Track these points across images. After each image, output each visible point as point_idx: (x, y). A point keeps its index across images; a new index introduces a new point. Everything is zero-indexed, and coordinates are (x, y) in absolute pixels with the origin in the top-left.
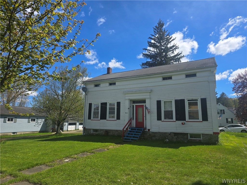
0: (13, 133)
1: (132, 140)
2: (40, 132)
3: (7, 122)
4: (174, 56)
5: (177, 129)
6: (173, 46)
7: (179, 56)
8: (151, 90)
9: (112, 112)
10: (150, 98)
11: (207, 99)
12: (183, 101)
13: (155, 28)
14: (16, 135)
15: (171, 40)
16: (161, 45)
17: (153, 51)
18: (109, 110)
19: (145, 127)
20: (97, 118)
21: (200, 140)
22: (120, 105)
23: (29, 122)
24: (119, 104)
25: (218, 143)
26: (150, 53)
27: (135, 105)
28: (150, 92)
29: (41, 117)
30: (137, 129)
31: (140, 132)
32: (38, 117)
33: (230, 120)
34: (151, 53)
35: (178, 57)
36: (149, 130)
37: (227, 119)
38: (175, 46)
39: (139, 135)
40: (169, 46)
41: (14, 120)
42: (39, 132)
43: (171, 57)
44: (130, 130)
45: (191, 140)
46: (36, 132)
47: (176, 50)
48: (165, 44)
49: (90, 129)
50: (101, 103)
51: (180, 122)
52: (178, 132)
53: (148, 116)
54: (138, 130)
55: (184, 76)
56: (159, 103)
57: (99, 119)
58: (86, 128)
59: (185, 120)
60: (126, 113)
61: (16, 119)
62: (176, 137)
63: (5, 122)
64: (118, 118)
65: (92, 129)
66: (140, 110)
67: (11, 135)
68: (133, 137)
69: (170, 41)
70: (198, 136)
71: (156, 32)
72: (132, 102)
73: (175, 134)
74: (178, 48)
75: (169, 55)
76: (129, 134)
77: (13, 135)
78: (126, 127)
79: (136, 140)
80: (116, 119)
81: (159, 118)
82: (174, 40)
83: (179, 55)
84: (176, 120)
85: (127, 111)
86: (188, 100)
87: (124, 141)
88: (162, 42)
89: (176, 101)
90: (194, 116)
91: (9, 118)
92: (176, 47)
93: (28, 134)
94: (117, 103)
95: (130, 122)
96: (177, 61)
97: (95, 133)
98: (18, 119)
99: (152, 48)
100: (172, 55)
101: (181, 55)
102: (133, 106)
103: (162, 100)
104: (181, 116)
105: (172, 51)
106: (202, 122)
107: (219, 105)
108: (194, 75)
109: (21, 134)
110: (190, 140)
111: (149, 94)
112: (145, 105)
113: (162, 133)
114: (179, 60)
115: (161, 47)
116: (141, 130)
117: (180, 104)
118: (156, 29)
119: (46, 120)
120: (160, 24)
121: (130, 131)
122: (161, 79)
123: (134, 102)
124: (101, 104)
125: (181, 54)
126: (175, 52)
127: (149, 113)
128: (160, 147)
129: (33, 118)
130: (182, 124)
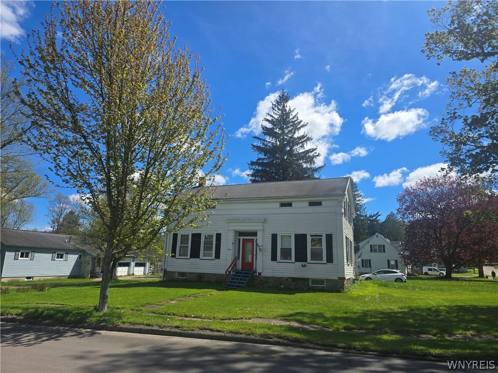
0: (28, 278)
1: (237, 286)
2: (70, 277)
3: (20, 258)
4: (303, 152)
5: (296, 272)
6: (303, 137)
7: (313, 153)
8: (265, 219)
9: (208, 247)
10: (263, 230)
11: (333, 236)
12: (304, 236)
13: (274, 103)
14: (32, 281)
15: (301, 125)
16: (283, 132)
17: (269, 142)
18: (204, 245)
19: (254, 270)
20: (184, 256)
21: (323, 287)
22: (221, 238)
23: (53, 260)
24: (219, 236)
25: (343, 290)
26: (264, 144)
27: (241, 238)
28: (263, 222)
29: (73, 252)
30: (243, 272)
31: (248, 277)
32: (70, 251)
33: (393, 263)
34: (266, 146)
35: (311, 154)
36: (260, 274)
37: (389, 261)
38: (306, 136)
39: (246, 280)
40: (296, 136)
41: (30, 255)
42: (68, 278)
43: (299, 154)
44: (233, 273)
45: (313, 287)
46: (63, 278)
47: (308, 142)
48: (290, 131)
49: (173, 273)
50: (192, 234)
51: (300, 264)
52: (296, 277)
53: (259, 255)
54: (245, 273)
55: (307, 204)
56: (274, 237)
57: (189, 257)
58: (167, 270)
59: (306, 261)
60: (229, 250)
61: (33, 253)
62: (295, 283)
63: (16, 258)
64: (218, 256)
65: (177, 272)
66: (249, 245)
67: (23, 282)
68: (239, 283)
69: (299, 126)
70: (321, 281)
71: (275, 110)
72: (238, 234)
73: (294, 279)
74: (312, 139)
75: (295, 150)
76: (233, 279)
77: (27, 281)
78: (229, 270)
79: (242, 287)
80: (214, 257)
81: (274, 258)
82: (305, 127)
83: (311, 152)
84: (296, 261)
85: (231, 247)
86: (311, 236)
87: (226, 288)
88: (286, 128)
89: (297, 236)
90: (317, 256)
91: (23, 251)
92: (307, 138)
93: (50, 280)
94: (217, 234)
95: (235, 262)
96: (308, 162)
97: (181, 278)
98: (36, 255)
99: (268, 137)
100: (301, 151)
101: (315, 151)
102: (240, 239)
103: (278, 233)
104: (301, 257)
105: (301, 145)
106: (326, 264)
107: (377, 236)
108: (319, 204)
109: (39, 281)
110: (311, 287)
111: (262, 224)
112: (257, 239)
113: (277, 277)
114: (312, 160)
115: (283, 137)
116: (250, 274)
117: (301, 240)
118: (276, 105)
119: (80, 257)
120: (283, 97)
121: (235, 275)
122: (278, 205)
123: (241, 234)
124: (192, 236)
125: (315, 149)
126: (305, 146)
127: (260, 250)
128: (272, 293)
129: (60, 252)
130: (302, 266)
